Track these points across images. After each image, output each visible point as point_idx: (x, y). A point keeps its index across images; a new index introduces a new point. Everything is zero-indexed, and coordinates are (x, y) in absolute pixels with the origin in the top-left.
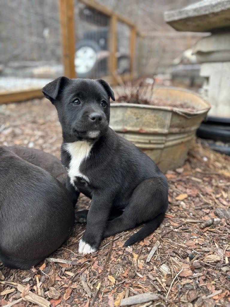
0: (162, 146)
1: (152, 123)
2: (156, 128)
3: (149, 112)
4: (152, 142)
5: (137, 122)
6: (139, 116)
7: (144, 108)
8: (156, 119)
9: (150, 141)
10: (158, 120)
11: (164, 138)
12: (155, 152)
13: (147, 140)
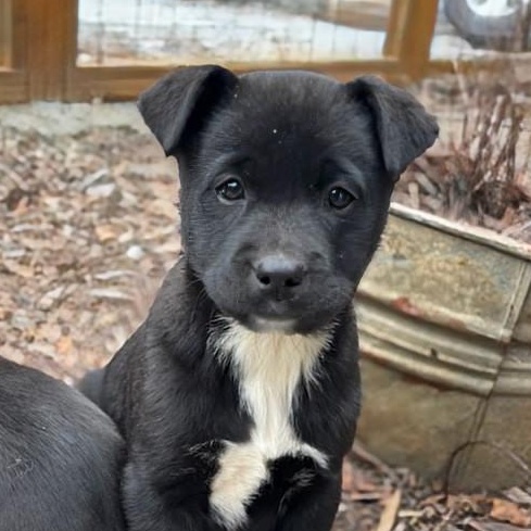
0: (487, 385)
1: (447, 288)
2: (461, 310)
3: (443, 243)
4: (442, 357)
5: (396, 269)
6: (403, 251)
7: (425, 224)
8: (467, 275)
9: (434, 353)
10: (473, 284)
11: (495, 357)
12: (455, 398)
13: (425, 344)
